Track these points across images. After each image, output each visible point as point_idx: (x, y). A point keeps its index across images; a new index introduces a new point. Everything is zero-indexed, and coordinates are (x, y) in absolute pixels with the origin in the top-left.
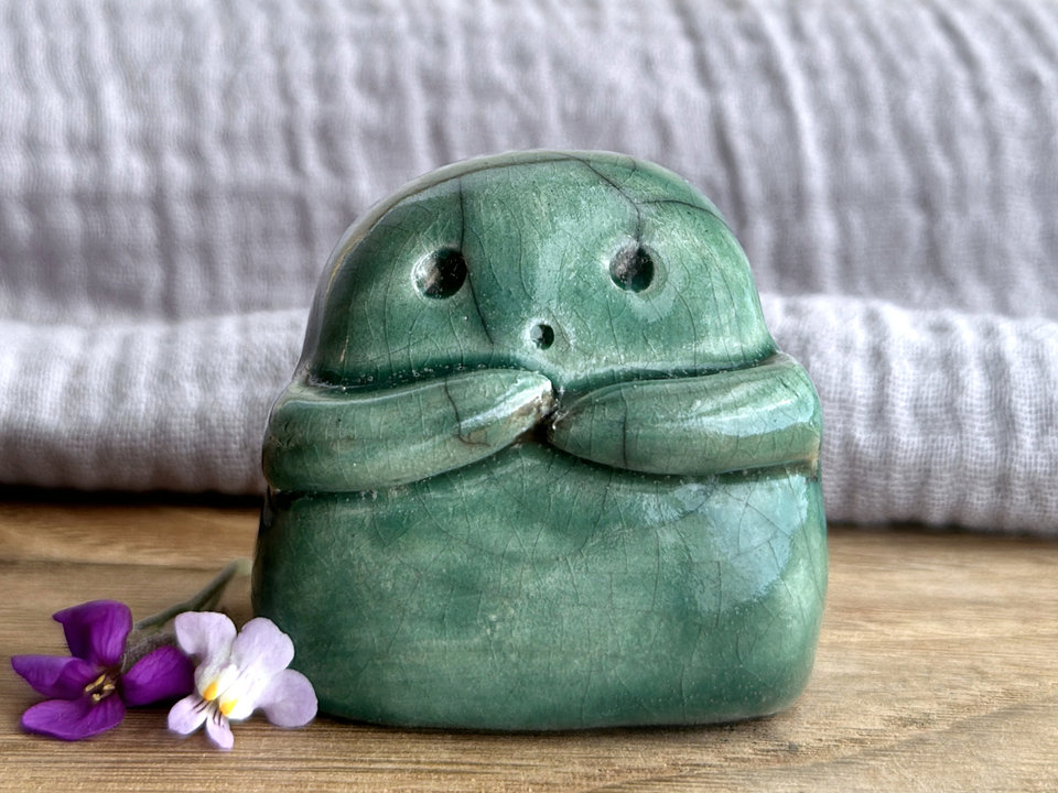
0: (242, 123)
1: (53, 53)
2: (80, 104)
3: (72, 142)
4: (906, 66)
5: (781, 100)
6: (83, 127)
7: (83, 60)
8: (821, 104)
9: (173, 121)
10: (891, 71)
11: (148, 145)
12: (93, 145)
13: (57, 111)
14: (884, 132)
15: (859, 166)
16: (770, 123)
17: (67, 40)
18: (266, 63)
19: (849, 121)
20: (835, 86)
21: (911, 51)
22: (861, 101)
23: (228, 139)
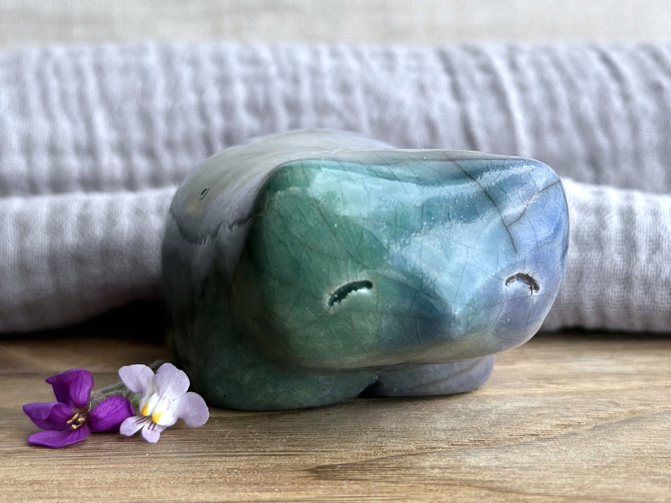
0: (178, 136)
1: (64, 96)
2: (81, 126)
3: (78, 149)
4: (580, 83)
5: (504, 107)
6: (83, 138)
7: (82, 99)
8: (527, 106)
9: (136, 135)
10: (570, 85)
11: (123, 150)
12: (89, 150)
13: (67, 130)
14: (566, 121)
15: (552, 143)
16: (497, 120)
17: (72, 87)
18: (191, 98)
19: (546, 116)
20: (537, 95)
21: (583, 74)
22: (553, 103)
23: (170, 145)
